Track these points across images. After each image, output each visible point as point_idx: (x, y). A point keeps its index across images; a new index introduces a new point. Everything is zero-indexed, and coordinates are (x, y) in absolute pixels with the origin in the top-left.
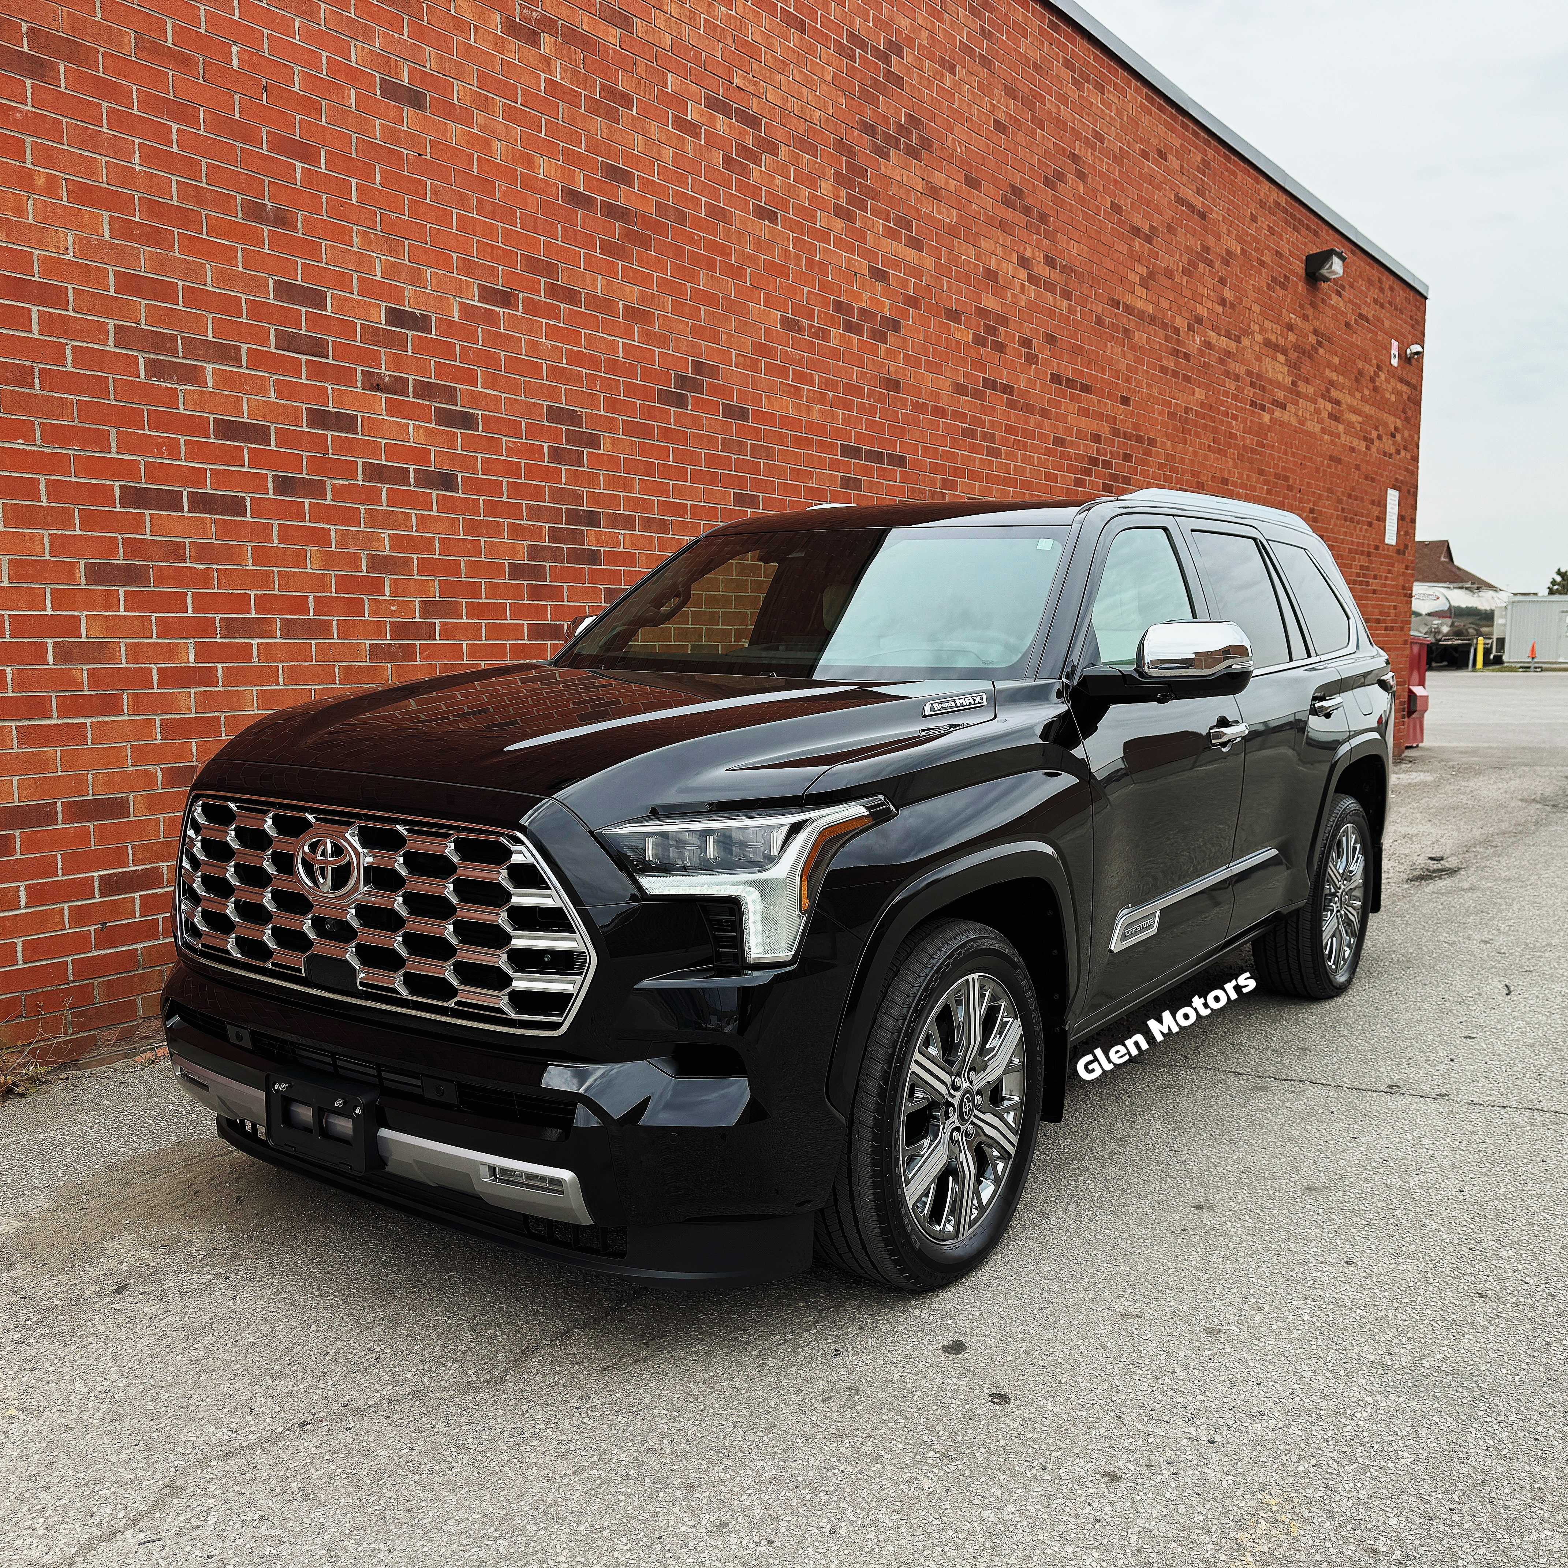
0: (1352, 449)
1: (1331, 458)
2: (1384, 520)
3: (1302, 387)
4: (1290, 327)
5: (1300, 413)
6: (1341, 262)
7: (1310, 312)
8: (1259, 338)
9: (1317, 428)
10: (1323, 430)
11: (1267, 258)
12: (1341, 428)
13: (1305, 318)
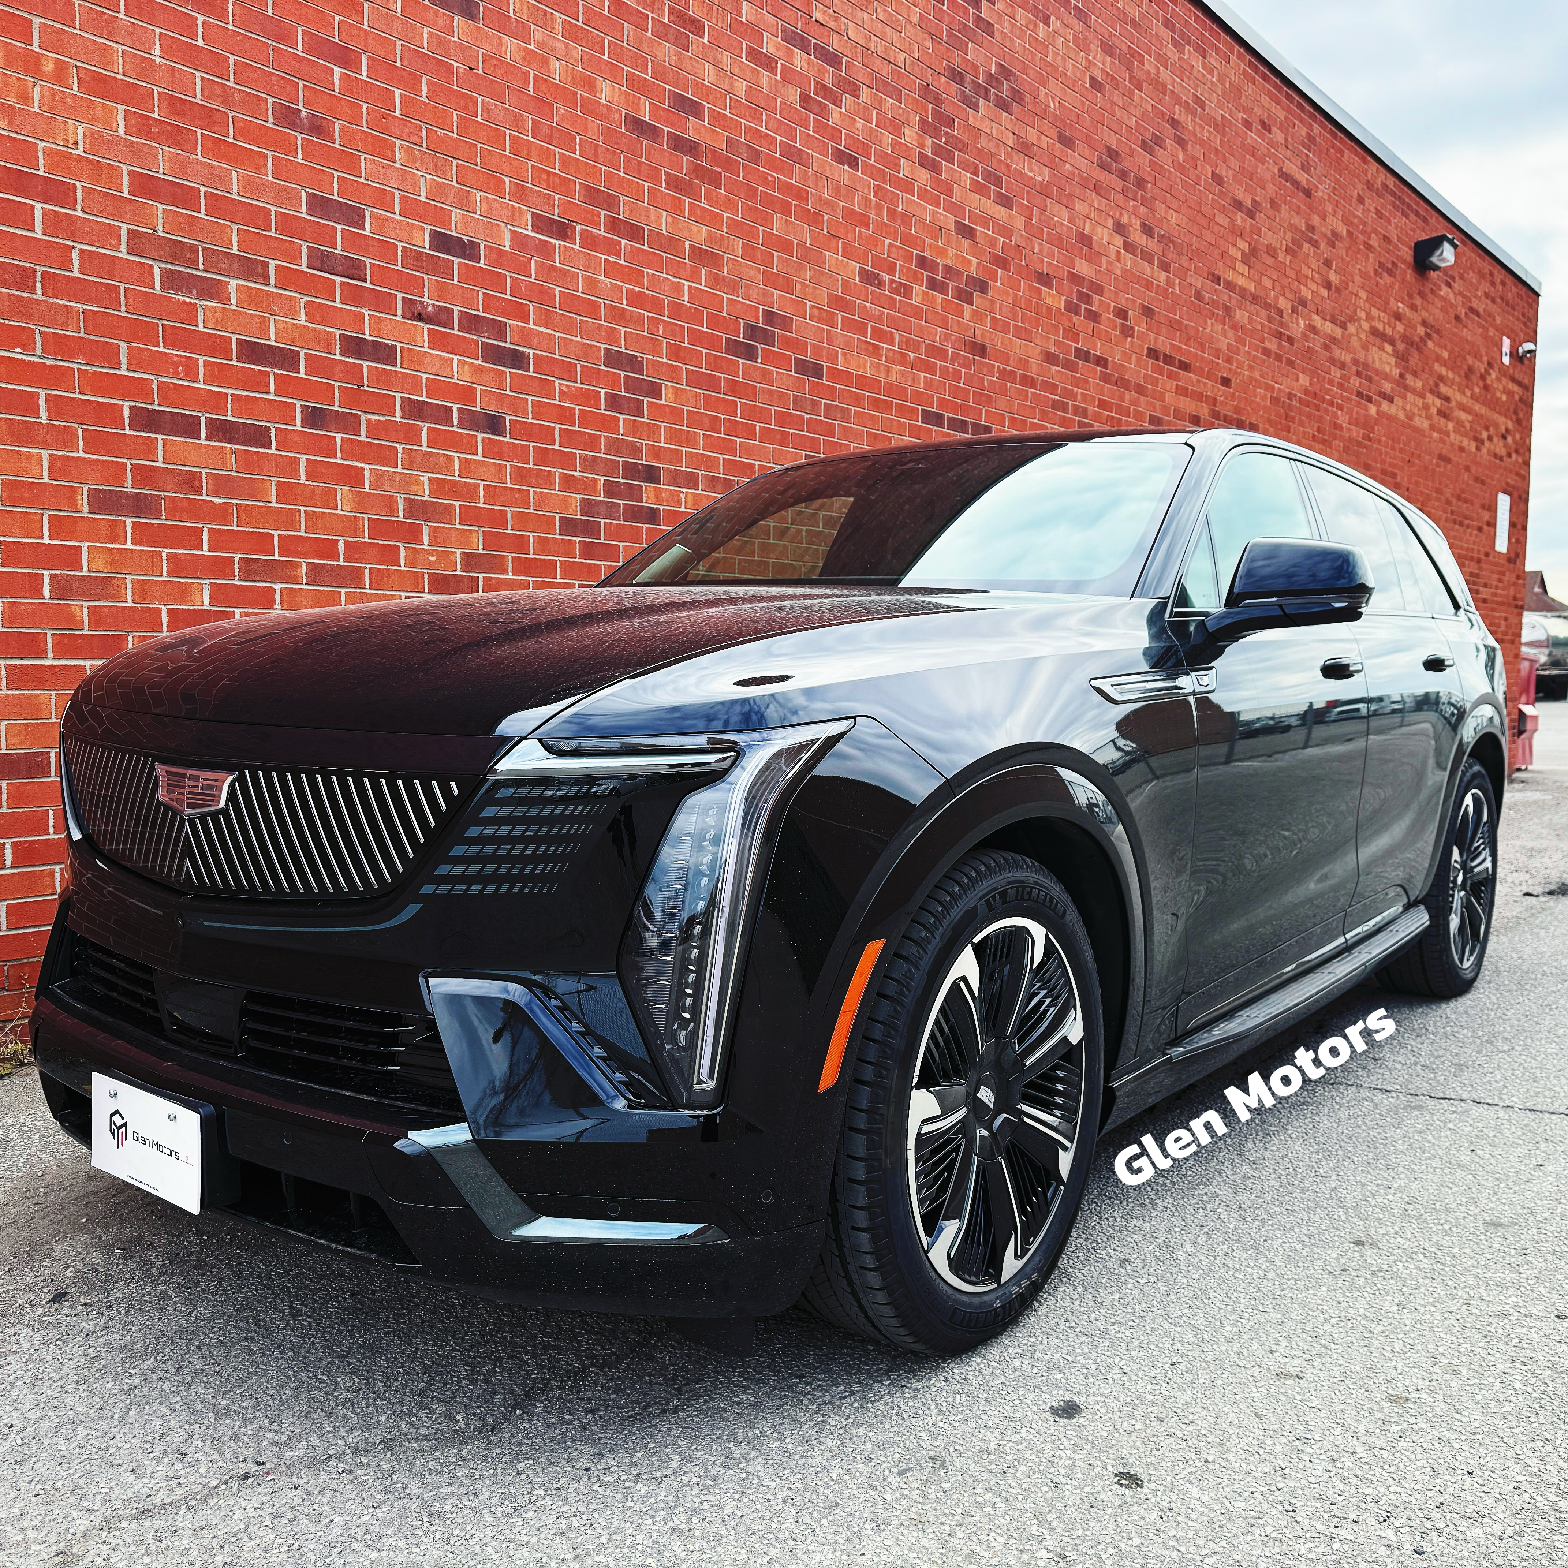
0: (1462, 449)
1: (1441, 457)
2: (1495, 526)
3: (1410, 379)
4: (1398, 317)
5: (1408, 408)
6: (1452, 249)
7: (1418, 301)
8: (1366, 326)
9: (1426, 424)
10: (1432, 427)
11: (1374, 242)
12: (1451, 426)
13: (1413, 307)
